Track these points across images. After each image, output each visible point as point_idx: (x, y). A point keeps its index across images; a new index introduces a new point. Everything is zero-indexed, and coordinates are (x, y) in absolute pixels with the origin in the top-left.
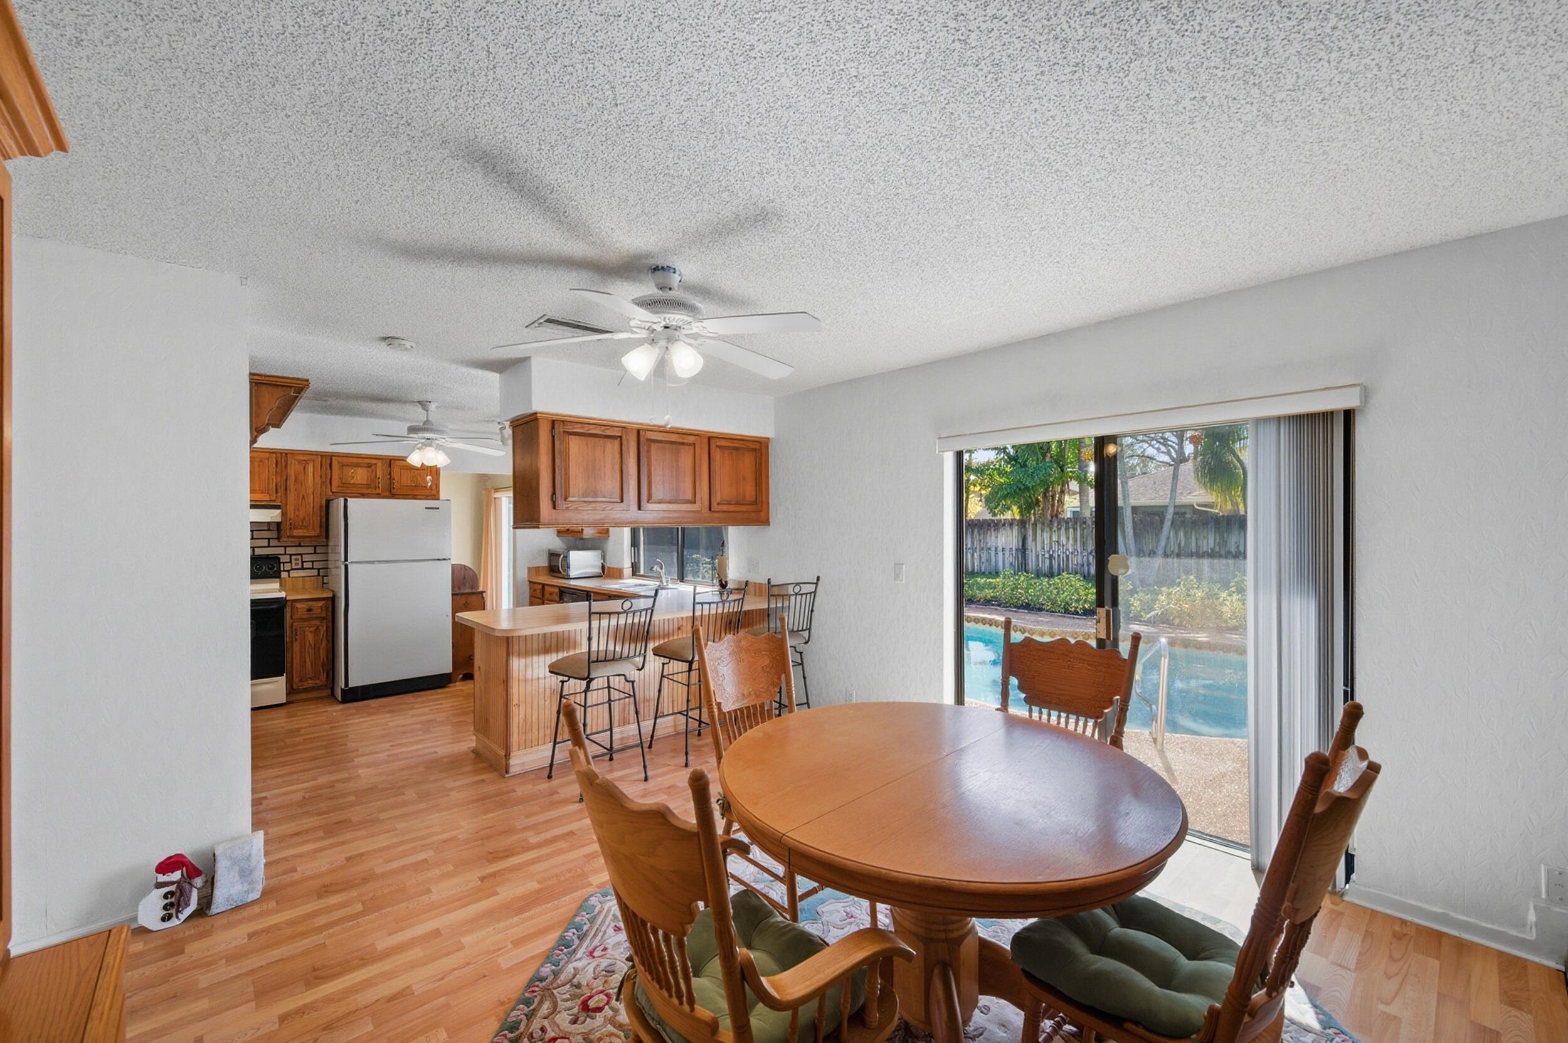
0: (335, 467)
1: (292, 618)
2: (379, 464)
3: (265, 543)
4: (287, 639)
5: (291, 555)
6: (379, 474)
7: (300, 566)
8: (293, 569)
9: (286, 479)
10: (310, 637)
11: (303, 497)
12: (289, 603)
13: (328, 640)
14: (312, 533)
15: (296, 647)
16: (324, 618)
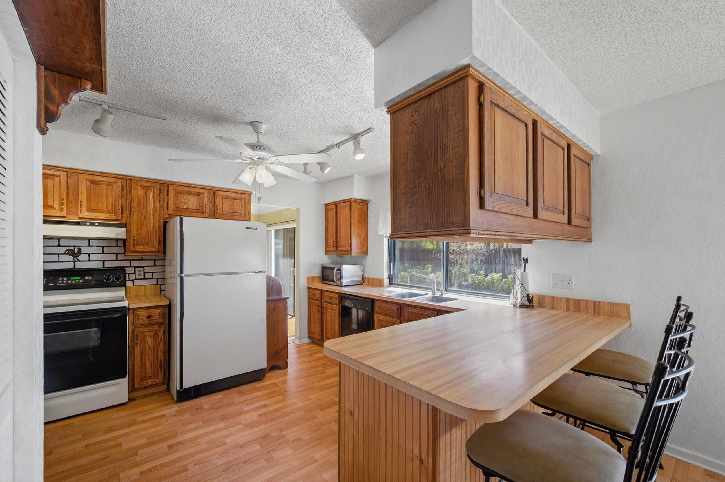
0: (171, 193)
1: (133, 324)
2: (206, 194)
3: (114, 257)
4: (129, 343)
5: (135, 267)
6: (206, 201)
7: (142, 277)
8: (136, 279)
9: (131, 202)
10: (149, 341)
11: (145, 217)
12: (131, 311)
13: (164, 342)
14: (153, 249)
15: (137, 350)
16: (161, 324)
